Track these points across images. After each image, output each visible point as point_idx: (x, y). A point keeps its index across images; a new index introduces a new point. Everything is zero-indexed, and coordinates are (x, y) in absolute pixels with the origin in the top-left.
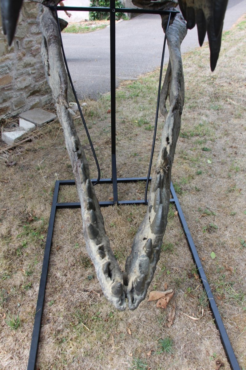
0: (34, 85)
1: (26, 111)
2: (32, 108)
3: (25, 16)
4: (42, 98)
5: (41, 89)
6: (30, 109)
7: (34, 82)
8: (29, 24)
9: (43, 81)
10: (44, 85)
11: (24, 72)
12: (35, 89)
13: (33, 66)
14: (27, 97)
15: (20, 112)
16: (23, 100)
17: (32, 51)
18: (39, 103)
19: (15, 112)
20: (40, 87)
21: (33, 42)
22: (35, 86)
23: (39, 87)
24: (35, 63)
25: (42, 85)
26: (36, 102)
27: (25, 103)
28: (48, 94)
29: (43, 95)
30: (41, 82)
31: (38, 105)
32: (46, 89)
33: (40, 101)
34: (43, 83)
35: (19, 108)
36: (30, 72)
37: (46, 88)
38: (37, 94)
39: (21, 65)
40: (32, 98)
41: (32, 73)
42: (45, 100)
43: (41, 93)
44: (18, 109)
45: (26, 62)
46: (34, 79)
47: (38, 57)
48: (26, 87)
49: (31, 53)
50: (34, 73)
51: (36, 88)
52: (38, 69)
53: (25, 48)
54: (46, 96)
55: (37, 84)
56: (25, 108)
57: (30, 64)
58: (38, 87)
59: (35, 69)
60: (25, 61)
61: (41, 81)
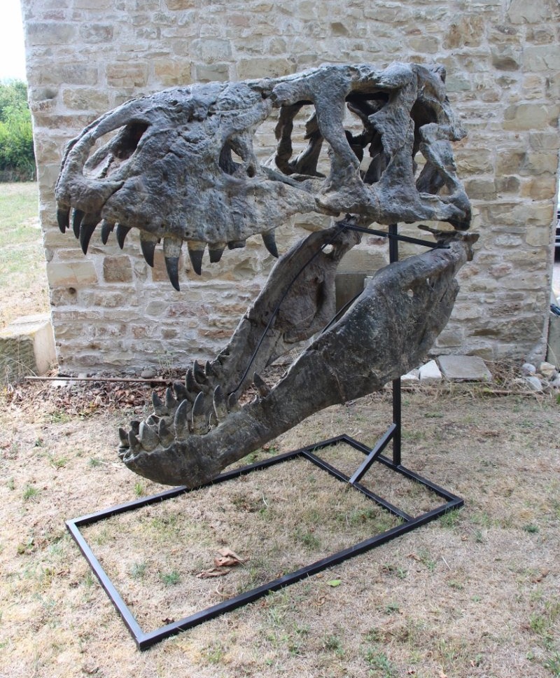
0: (487, 321)
1: (460, 354)
2: (471, 354)
3: (487, 221)
4: (500, 345)
5: (502, 331)
6: (467, 355)
7: (488, 316)
8: (493, 232)
9: (508, 320)
10: (510, 326)
11: (469, 297)
12: (487, 328)
13: (491, 291)
14: (470, 336)
15: (448, 353)
16: (458, 337)
17: (493, 271)
18: (490, 351)
19: (437, 350)
20: (499, 327)
21: (496, 258)
22: (489, 322)
23: (496, 327)
24: (495, 288)
25: (504, 325)
26: (484, 348)
27: (460, 343)
28: (518, 342)
29: (503, 340)
30: (503, 321)
31: (488, 354)
32: (513, 334)
33: (495, 349)
34: (508, 322)
35: (447, 346)
36: (482, 300)
37: (512, 331)
38: (490, 336)
39: (467, 286)
40: (479, 339)
41: (485, 302)
42: (507, 351)
43: (501, 336)
44: (445, 347)
45: (477, 284)
46: (490, 312)
47: (504, 282)
48: (468, 320)
49: (490, 273)
50: (491, 303)
51: (490, 326)
52: (501, 299)
53: (477, 264)
54: (512, 345)
55: (493, 320)
56: (459, 351)
57: (485, 288)
58: (493, 325)
59: (494, 297)
60: (474, 282)
61: (505, 318)
